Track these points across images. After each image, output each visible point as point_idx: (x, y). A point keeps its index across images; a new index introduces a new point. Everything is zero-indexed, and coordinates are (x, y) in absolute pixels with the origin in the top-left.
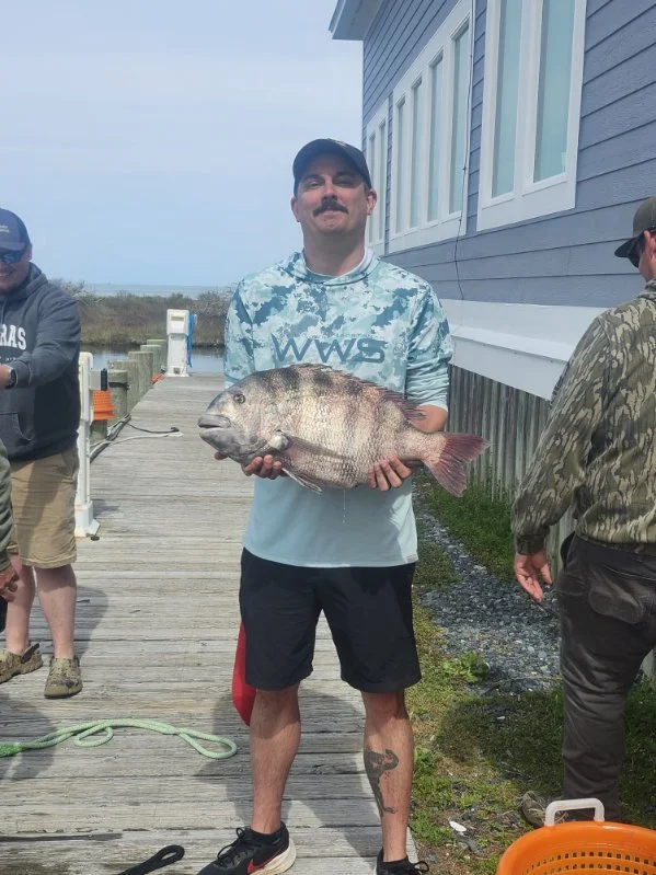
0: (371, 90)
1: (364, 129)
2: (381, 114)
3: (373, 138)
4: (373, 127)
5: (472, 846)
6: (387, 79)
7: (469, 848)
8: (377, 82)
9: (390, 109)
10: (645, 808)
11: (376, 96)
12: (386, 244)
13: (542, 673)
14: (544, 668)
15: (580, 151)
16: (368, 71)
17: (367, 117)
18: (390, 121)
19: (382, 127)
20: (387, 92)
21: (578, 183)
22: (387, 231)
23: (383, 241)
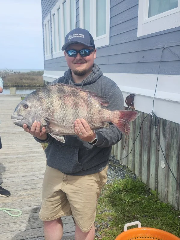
0: (45, 10)
1: (43, 22)
2: (48, 17)
3: (46, 25)
4: (46, 21)
5: (97, 235)
6: (49, 8)
7: (97, 236)
8: (46, 8)
9: (51, 16)
10: (143, 216)
11: (46, 12)
12: (52, 56)
13: (109, 178)
14: (109, 177)
15: (110, 28)
16: (43, 5)
17: (43, 18)
18: (51, 20)
19: (48, 21)
20: (50, 11)
21: (110, 37)
22: (52, 52)
23: (51, 55)
